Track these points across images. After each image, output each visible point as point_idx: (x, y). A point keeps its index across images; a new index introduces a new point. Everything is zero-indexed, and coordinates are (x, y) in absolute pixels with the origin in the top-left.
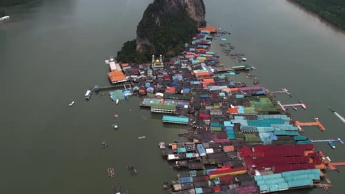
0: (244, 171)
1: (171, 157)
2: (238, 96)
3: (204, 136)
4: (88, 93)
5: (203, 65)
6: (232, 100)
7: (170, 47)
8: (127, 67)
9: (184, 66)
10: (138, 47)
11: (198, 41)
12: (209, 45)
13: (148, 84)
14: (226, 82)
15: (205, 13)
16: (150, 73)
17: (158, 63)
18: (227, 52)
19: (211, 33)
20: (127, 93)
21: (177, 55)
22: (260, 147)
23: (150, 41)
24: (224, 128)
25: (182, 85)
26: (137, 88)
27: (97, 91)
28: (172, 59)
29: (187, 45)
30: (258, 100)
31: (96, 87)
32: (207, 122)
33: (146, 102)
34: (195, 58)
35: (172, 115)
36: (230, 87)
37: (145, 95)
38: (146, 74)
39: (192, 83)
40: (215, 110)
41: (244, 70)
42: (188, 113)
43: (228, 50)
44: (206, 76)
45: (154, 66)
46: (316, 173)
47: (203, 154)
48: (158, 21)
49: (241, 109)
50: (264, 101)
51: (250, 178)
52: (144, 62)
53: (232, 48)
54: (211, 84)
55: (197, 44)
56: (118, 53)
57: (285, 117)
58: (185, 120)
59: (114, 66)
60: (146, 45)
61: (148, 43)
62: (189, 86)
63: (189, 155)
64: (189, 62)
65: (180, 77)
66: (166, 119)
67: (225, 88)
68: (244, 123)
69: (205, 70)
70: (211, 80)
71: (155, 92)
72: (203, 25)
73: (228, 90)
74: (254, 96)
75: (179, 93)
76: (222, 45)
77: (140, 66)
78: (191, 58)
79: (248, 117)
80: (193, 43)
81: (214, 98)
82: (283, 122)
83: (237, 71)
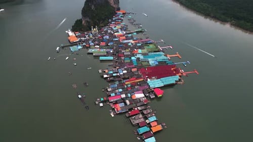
0: (142, 80)
1: (105, 76)
2: (138, 45)
3: (122, 65)
4: (58, 48)
5: (119, 30)
6: (135, 47)
7: (101, 22)
8: (78, 34)
9: (109, 31)
10: (83, 22)
11: (116, 18)
12: (122, 20)
13: (90, 42)
14: (132, 38)
15: (119, 2)
16: (91, 36)
17: (95, 30)
18: (132, 23)
19: (123, 14)
20: (80, 47)
21: (105, 26)
22: (150, 67)
23: (90, 19)
24: (131, 60)
25: (109, 41)
26: (84, 44)
27: (63, 47)
28: (102, 28)
29: (110, 20)
30: (149, 46)
31: (62, 45)
32: (123, 58)
33: (90, 51)
34: (115, 27)
35: (105, 56)
36: (134, 40)
37: (89, 47)
38: (89, 37)
39: (114, 39)
40: (127, 52)
41: (141, 32)
42: (113, 55)
43: (132, 22)
44: (121, 36)
45: (93, 32)
46: (177, 77)
47: (122, 74)
48: (93, 7)
49: (140, 51)
50: (151, 46)
51: (145, 82)
52: (87, 31)
53: (134, 21)
54: (124, 40)
55: (116, 19)
56: (73, 27)
57: (162, 53)
58: (112, 58)
59: (71, 33)
60: (87, 21)
61: (89, 20)
62: (112, 41)
63: (114, 75)
64: (112, 29)
65: (107, 37)
66: (101, 58)
67: (131, 41)
68: (141, 57)
69: (120, 33)
70: (124, 38)
71: (94, 45)
72: (119, 9)
73: (133, 42)
74: (147, 44)
75: (108, 45)
76: (129, 20)
77: (86, 33)
78: (113, 27)
79: (143, 54)
80: (114, 19)
81: (126, 46)
82: (161, 55)
83: (137, 32)
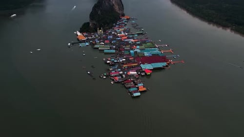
0: (137, 64)
1: (108, 62)
2: (137, 43)
3: (121, 56)
4: (69, 44)
5: (122, 32)
6: (135, 44)
7: (106, 25)
8: (85, 34)
9: (113, 33)
10: (91, 24)
11: (120, 22)
12: (126, 24)
13: (96, 40)
14: (133, 38)
15: (123, 9)
16: (97, 36)
17: (100, 31)
18: (135, 27)
19: (127, 19)
20: (87, 44)
21: (110, 29)
22: (144, 57)
24: (130, 53)
25: (111, 40)
26: (91, 41)
27: (73, 44)
28: (107, 30)
29: (114, 24)
30: (146, 44)
31: (72, 42)
32: (123, 51)
33: (96, 46)
34: (119, 29)
35: (108, 50)
37: (96, 44)
38: (95, 36)
39: (117, 39)
40: (127, 48)
41: (142, 34)
42: (115, 49)
43: (135, 26)
44: (123, 36)
45: (99, 33)
46: (165, 64)
47: (121, 61)
48: (99, 12)
49: (138, 47)
50: (149, 44)
51: (139, 65)
52: (94, 32)
53: (137, 25)
54: (125, 39)
55: (120, 24)
56: (81, 29)
57: (157, 49)
58: (114, 51)
59: (79, 34)
60: (94, 24)
61: (95, 23)
62: (115, 40)
63: (115, 61)
64: (115, 31)
65: (111, 37)
66: (105, 51)
68: (138, 51)
69: (123, 34)
70: (126, 37)
71: (100, 42)
72: (123, 15)
73: (133, 41)
74: (145, 42)
75: (111, 43)
76: (132, 24)
77: (92, 34)
78: (117, 30)
79: (141, 50)
80: (118, 23)
81: (127, 43)
82: (155, 50)
83: (138, 34)
